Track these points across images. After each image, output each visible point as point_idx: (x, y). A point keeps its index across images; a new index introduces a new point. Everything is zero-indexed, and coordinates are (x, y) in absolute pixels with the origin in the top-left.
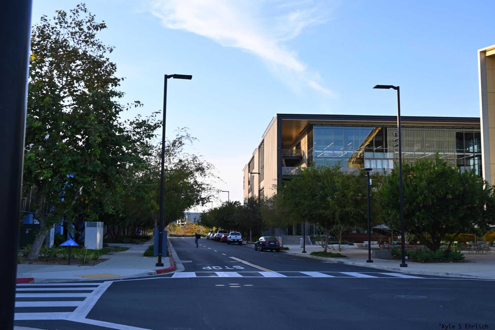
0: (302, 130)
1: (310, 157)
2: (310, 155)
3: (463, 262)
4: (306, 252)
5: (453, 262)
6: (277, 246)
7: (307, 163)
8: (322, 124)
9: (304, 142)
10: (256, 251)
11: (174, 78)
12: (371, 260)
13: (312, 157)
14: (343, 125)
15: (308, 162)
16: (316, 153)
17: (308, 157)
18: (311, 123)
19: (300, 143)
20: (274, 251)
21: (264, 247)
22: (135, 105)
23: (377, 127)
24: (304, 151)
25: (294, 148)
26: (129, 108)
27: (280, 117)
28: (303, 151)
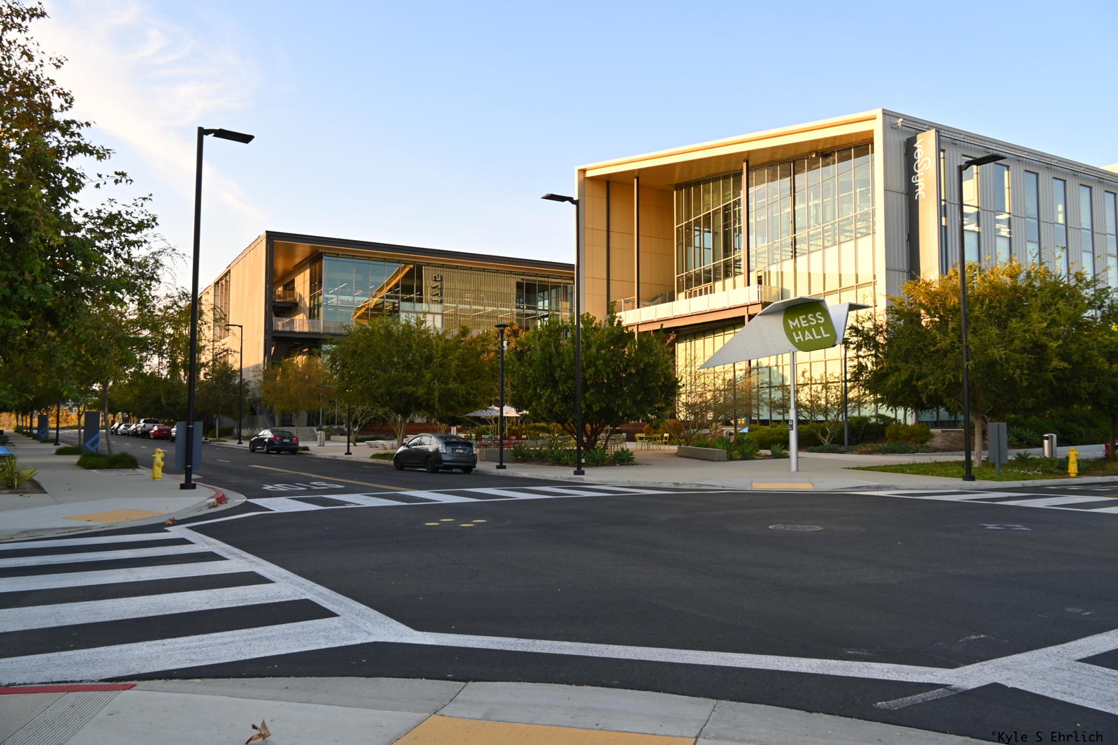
0: (298, 260)
1: (314, 304)
2: (314, 301)
3: (633, 465)
4: (351, 454)
5: (621, 465)
6: (294, 444)
7: (308, 313)
8: (338, 254)
9: (302, 283)
10: (253, 453)
11: (214, 136)
12: (504, 464)
13: (319, 306)
14: (369, 257)
15: (310, 311)
16: (327, 298)
17: (310, 305)
18: (320, 251)
19: (293, 281)
20: (282, 452)
21: (273, 447)
22: (114, 179)
23: (407, 264)
24: (302, 293)
25: (280, 289)
26: (102, 183)
27: (271, 236)
28: (300, 295)
